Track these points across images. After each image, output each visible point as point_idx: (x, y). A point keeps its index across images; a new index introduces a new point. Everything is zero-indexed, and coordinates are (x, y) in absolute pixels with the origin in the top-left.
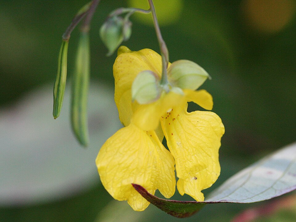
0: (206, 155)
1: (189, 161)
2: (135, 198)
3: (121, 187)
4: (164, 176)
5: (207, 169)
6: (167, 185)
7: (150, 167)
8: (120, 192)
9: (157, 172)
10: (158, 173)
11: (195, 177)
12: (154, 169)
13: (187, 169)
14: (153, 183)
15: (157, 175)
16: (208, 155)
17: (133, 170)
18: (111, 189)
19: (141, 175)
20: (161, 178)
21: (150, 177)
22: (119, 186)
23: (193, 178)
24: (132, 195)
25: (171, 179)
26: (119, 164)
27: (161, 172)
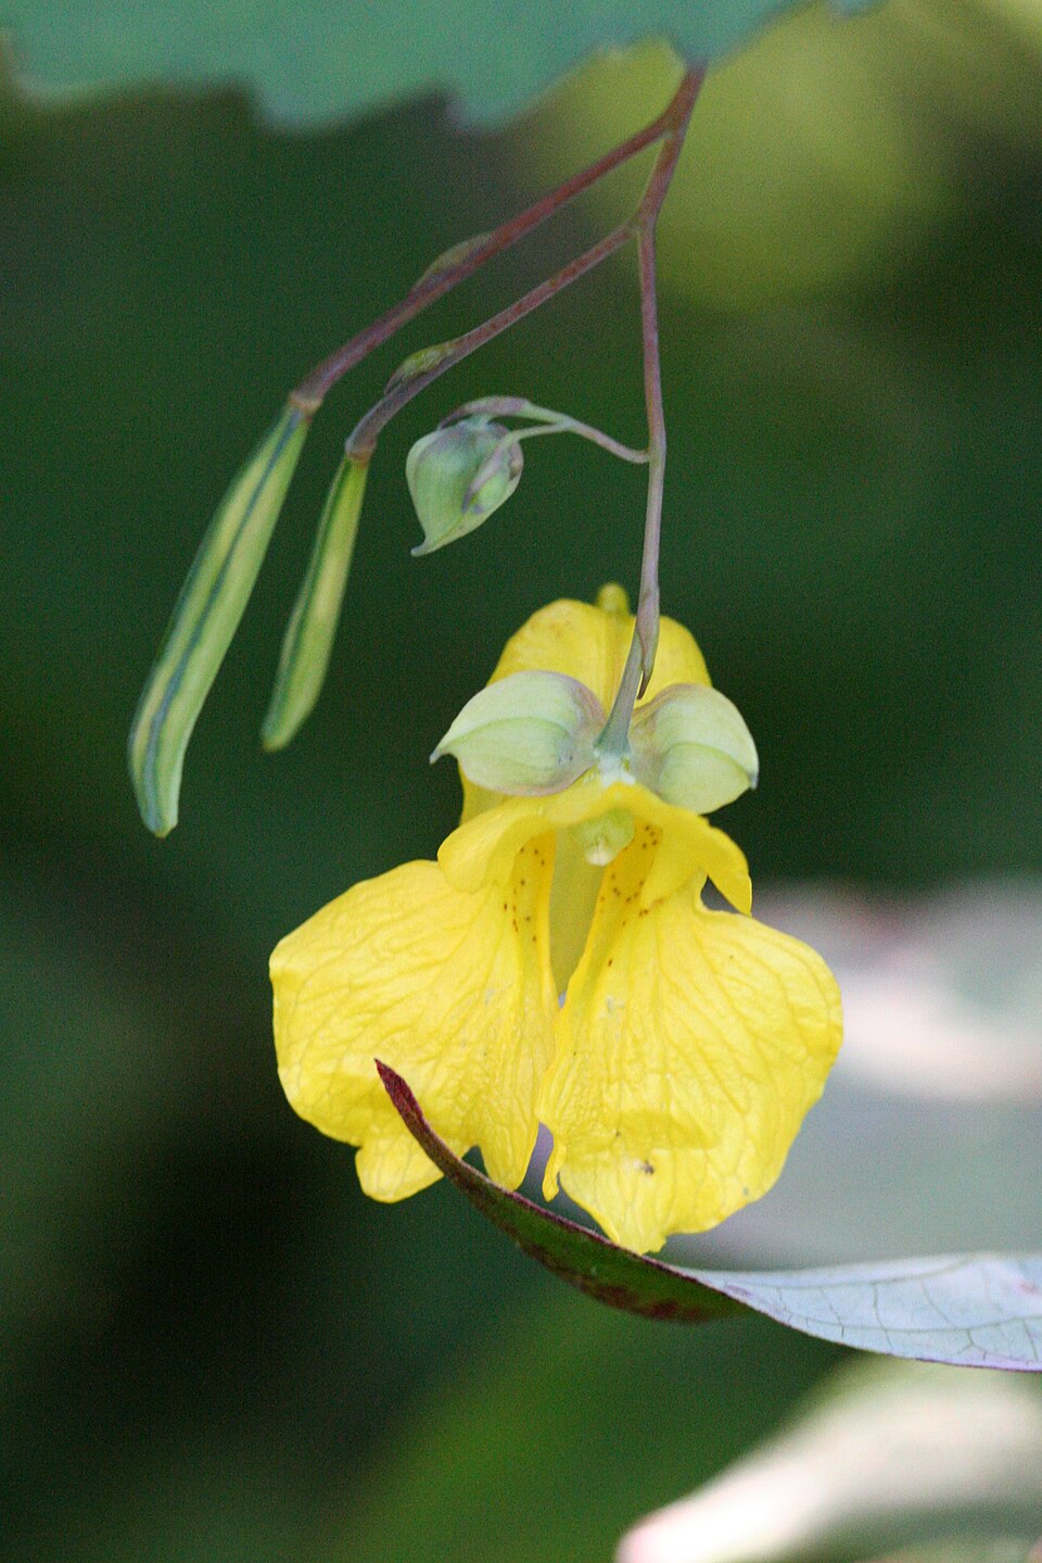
0: (725, 1098)
1: (626, 1087)
2: (383, 1144)
3: (334, 1076)
4: (507, 1103)
5: (709, 1152)
6: (508, 1140)
7: (465, 1043)
8: (326, 1098)
9: (487, 1074)
10: (487, 1080)
11: (647, 1162)
12: (479, 1057)
13: (605, 1110)
14: (462, 1114)
15: (482, 1086)
16: (732, 1100)
17: (398, 1029)
18: (296, 1069)
19: (421, 1062)
20: (495, 1105)
21: (452, 1084)
22: (329, 1069)
23: (638, 1163)
24: (375, 1130)
25: (525, 1121)
26: (353, 988)
27: (497, 1081)
